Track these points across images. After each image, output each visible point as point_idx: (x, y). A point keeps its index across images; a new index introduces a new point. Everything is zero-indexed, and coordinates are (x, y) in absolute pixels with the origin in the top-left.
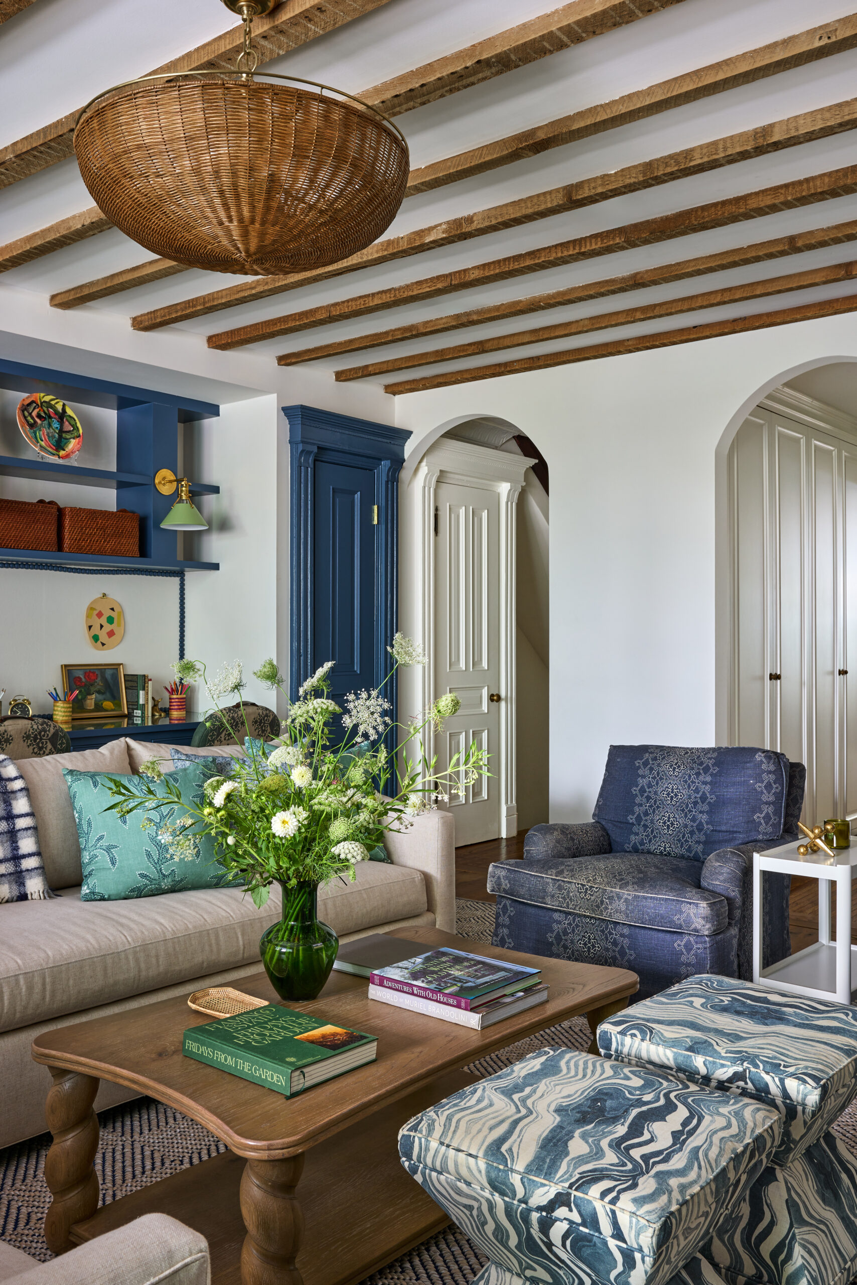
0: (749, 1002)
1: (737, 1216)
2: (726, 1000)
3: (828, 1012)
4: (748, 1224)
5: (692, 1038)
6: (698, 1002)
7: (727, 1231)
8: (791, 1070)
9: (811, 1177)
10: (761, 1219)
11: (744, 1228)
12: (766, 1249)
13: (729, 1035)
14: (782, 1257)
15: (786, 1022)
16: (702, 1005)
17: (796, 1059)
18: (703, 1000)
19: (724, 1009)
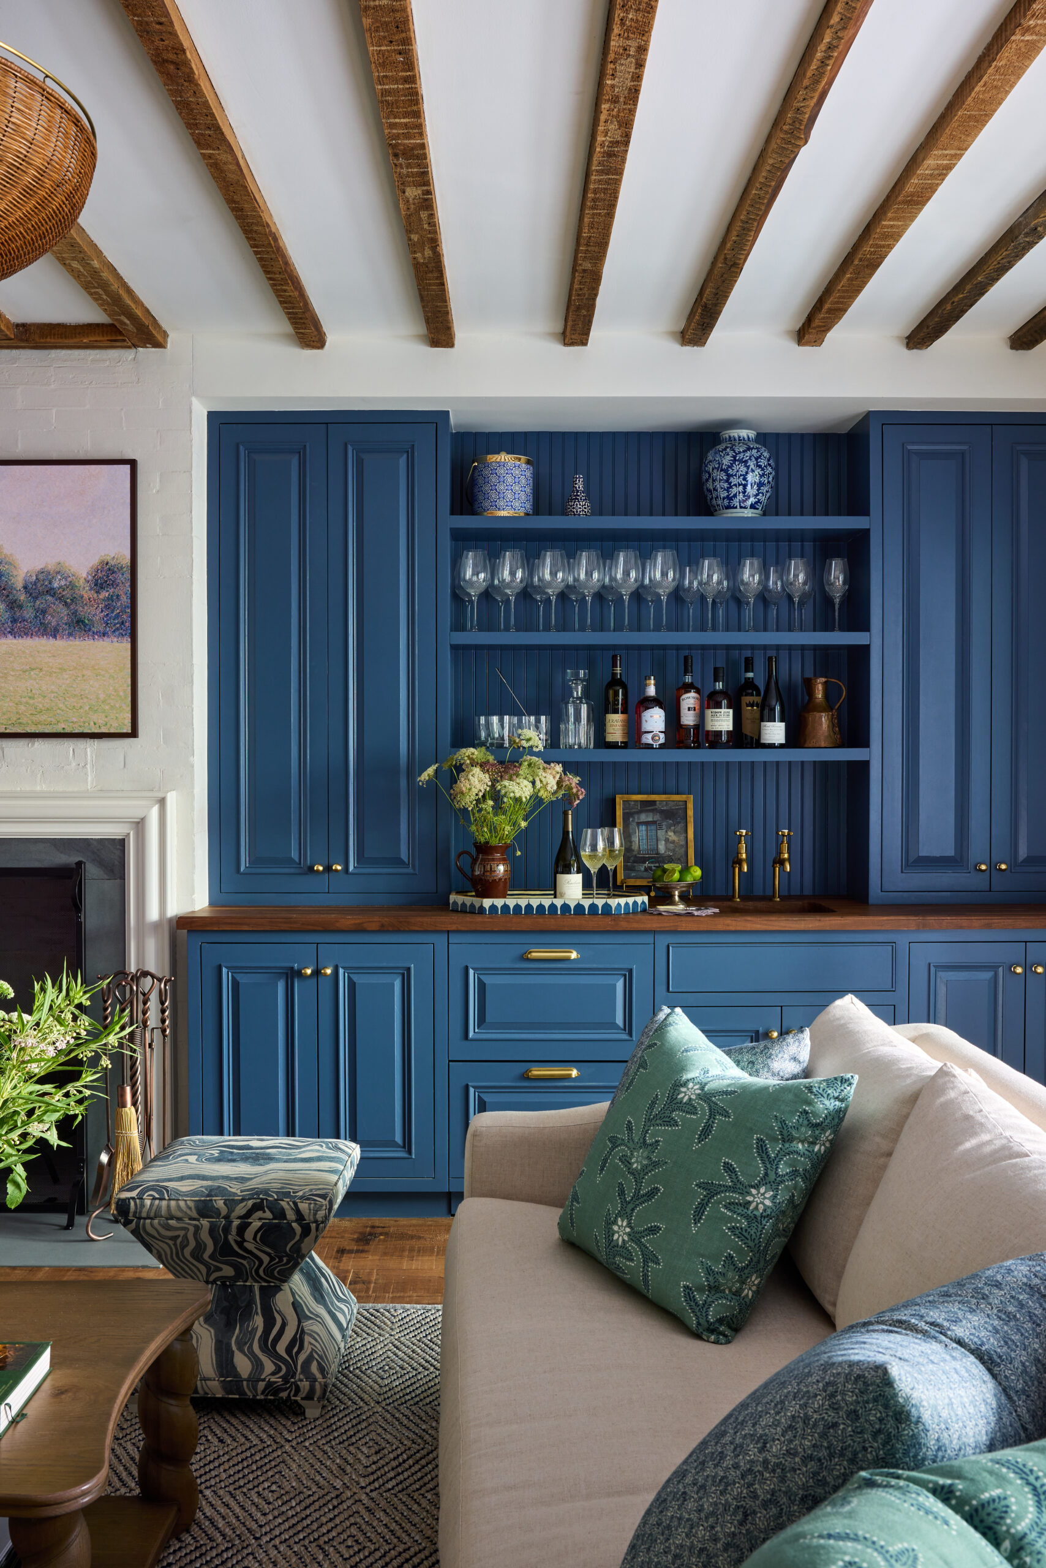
0: (235, 1151)
1: (253, 1329)
2: (216, 1153)
3: (304, 1146)
4: (263, 1332)
5: (206, 1188)
6: (192, 1159)
7: (246, 1343)
8: (300, 1194)
9: (305, 1283)
10: (274, 1324)
11: (261, 1336)
12: (281, 1348)
13: (236, 1178)
14: (295, 1350)
15: (278, 1160)
16: (197, 1160)
17: (300, 1186)
18: (196, 1157)
19: (219, 1160)
